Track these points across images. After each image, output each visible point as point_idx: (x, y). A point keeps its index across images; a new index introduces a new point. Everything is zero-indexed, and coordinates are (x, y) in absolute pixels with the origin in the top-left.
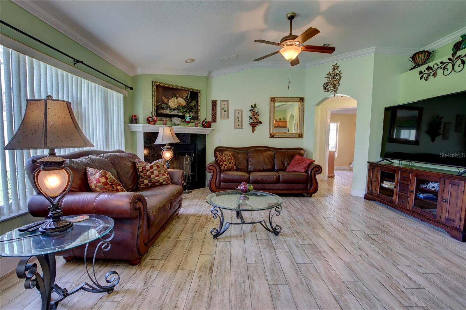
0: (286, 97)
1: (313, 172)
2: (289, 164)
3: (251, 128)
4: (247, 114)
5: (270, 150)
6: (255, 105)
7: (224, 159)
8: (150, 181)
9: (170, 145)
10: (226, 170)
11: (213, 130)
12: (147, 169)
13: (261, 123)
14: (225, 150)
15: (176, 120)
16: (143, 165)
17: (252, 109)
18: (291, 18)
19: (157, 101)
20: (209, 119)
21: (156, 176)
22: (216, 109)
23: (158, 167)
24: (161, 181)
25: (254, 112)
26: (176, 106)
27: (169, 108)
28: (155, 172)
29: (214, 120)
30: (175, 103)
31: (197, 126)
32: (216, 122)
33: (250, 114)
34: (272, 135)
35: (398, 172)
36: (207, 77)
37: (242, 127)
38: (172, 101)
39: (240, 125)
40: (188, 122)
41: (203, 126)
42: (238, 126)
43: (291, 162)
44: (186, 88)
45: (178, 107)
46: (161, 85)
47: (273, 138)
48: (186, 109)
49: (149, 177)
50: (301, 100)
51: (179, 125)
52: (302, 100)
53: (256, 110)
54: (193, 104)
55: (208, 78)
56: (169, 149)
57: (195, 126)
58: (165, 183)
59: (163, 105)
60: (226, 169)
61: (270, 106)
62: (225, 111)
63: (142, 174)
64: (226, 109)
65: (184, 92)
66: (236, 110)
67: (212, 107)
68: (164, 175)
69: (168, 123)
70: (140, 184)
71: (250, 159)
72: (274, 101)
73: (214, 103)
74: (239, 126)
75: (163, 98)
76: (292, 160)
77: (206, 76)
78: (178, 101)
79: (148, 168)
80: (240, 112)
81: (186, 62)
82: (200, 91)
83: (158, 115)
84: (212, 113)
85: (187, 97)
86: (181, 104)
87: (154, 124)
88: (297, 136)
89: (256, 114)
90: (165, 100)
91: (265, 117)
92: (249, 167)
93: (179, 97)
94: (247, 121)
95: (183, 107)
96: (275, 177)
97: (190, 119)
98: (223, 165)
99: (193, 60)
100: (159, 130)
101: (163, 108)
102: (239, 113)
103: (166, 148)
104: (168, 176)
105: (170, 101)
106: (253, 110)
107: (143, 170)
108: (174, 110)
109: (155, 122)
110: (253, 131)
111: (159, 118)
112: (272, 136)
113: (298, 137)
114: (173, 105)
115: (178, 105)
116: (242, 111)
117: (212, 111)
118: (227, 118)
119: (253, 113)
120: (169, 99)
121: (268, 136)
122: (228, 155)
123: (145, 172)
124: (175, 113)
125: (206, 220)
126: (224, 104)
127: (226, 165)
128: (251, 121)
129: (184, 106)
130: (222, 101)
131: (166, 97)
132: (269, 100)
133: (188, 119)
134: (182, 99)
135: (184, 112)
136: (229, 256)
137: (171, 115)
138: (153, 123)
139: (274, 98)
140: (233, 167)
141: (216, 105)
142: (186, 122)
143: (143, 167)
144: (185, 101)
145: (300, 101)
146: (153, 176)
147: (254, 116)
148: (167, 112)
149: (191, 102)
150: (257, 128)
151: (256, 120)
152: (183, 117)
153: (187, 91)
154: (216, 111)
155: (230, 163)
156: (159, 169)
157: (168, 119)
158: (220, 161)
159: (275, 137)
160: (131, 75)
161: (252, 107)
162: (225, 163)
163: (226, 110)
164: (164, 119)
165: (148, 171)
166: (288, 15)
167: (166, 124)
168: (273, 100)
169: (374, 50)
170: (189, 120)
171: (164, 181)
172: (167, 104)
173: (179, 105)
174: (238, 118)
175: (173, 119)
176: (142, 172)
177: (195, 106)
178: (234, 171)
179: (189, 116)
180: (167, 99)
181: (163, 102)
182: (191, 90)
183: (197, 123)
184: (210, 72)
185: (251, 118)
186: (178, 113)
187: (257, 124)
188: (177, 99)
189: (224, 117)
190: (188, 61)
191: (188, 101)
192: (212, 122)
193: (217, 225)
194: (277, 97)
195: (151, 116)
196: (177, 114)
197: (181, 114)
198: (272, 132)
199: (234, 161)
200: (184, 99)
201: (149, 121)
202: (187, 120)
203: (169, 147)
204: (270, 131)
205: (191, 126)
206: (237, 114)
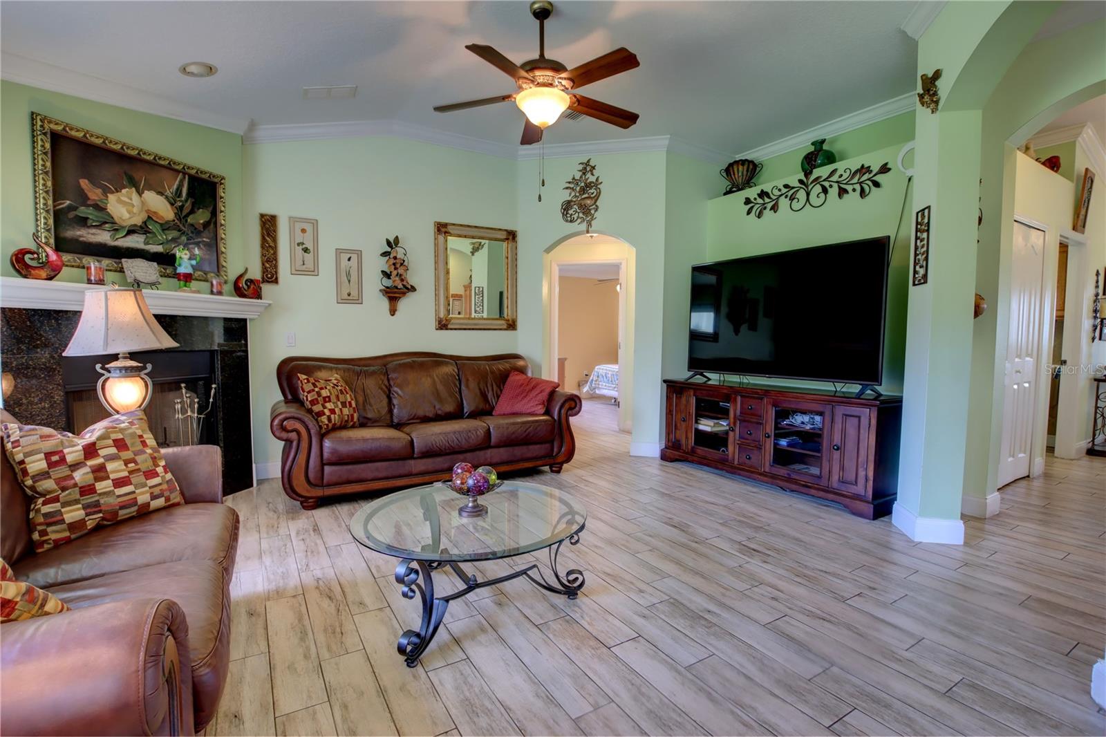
0: (476, 227)
1: (563, 411)
2: (498, 397)
3: (385, 303)
4: (374, 266)
5: (447, 364)
6: (397, 239)
7: (325, 393)
8: (92, 508)
9: (133, 356)
10: (335, 428)
11: (270, 305)
12: (69, 459)
13: (413, 289)
14: (320, 368)
15: (139, 269)
16: (49, 445)
17: (389, 249)
18: (542, 14)
19: (57, 194)
20: (255, 273)
21: (119, 483)
22: (275, 240)
23: (120, 444)
24: (143, 498)
25: (395, 258)
26: (138, 220)
27: (107, 221)
28: (110, 466)
29: (271, 276)
30: (135, 210)
31: (220, 293)
32: (276, 281)
33: (383, 264)
34: (444, 322)
35: (735, 400)
36: (242, 137)
37: (359, 301)
38: (120, 201)
39: (354, 293)
40: (187, 278)
41: (239, 292)
42: (349, 295)
43: (501, 391)
44: (171, 162)
45: (145, 223)
46: (73, 133)
47: (447, 329)
48: (174, 234)
49: (88, 490)
50: (511, 238)
51: (152, 285)
52: (512, 236)
53: (399, 253)
54: (201, 217)
55: (246, 141)
56: (129, 372)
57: (212, 293)
58: (160, 502)
59: (83, 211)
60: (335, 424)
61: (436, 245)
62: (306, 250)
63: (48, 484)
64: (309, 245)
65: (166, 174)
66: (339, 252)
67: (263, 239)
68: (151, 474)
69: (110, 276)
70: (39, 528)
71: (396, 389)
72: (446, 232)
73: (268, 225)
74: (350, 296)
75: (84, 183)
76: (504, 385)
77: (242, 134)
78: (143, 203)
79: (73, 453)
80: (354, 257)
81: (184, 70)
82: (223, 178)
83: (61, 245)
84: (263, 255)
85: (178, 193)
86: (155, 213)
87: (50, 278)
88: (501, 325)
89: (402, 264)
90: (94, 194)
91: (421, 274)
92: (395, 411)
93: (149, 188)
94: (373, 283)
95: (165, 227)
96: (481, 432)
97: (192, 266)
98: (324, 414)
99: (210, 70)
100: (82, 302)
101: (83, 222)
102: (349, 259)
103: (121, 369)
104: (169, 476)
105: (112, 198)
106: (393, 254)
107: (51, 465)
108: (131, 231)
110: (393, 312)
111: (66, 257)
112: (443, 325)
113: (505, 327)
114: (126, 215)
115: (144, 216)
116: (359, 254)
117: (263, 247)
118: (314, 272)
119: (392, 261)
120: (106, 191)
121: (433, 324)
122: (335, 382)
123: (62, 471)
124: (136, 242)
125: (333, 605)
126: (303, 231)
127: (333, 411)
128: (388, 283)
129: (167, 222)
130: (293, 220)
131: (95, 183)
132: (431, 230)
133: (184, 267)
134: (161, 199)
135: (168, 241)
136: (502, 714)
137: (117, 249)
138: (43, 274)
139: (445, 225)
140: (352, 416)
141: (275, 231)
142: (177, 276)
143: (48, 455)
144: (172, 204)
145: (507, 239)
146: (102, 486)
147: (396, 269)
148: (102, 237)
149: (192, 212)
150: (404, 304)
151: (402, 280)
152: (166, 260)
153: (178, 171)
154: (275, 248)
155: (344, 404)
156: (127, 455)
157: (106, 262)
158: (313, 402)
159: (449, 326)
161: (389, 243)
162: (329, 406)
163: (310, 247)
164: (93, 264)
165: (75, 466)
166: (536, 6)
167: (101, 282)
168: (443, 230)
169: (667, 142)
170: (189, 270)
171: (154, 497)
172: (100, 208)
173: (149, 217)
174: (348, 274)
175: (127, 263)
176: (44, 475)
177: (206, 225)
178: (353, 427)
179: (190, 259)
180: (99, 191)
181: (83, 198)
182: (193, 172)
183: (220, 284)
184: (252, 126)
185: (387, 275)
186: (146, 243)
187: (404, 294)
188: (140, 193)
189: (304, 268)
190: (193, 69)
191: (181, 208)
192: (264, 281)
193: (380, 609)
194: (454, 224)
195: (32, 246)
196: (141, 246)
197: (160, 249)
198: (442, 315)
199: (352, 399)
200: (167, 198)
202: (181, 270)
203: (134, 364)
204: (437, 311)
205: (198, 292)
206: (344, 262)
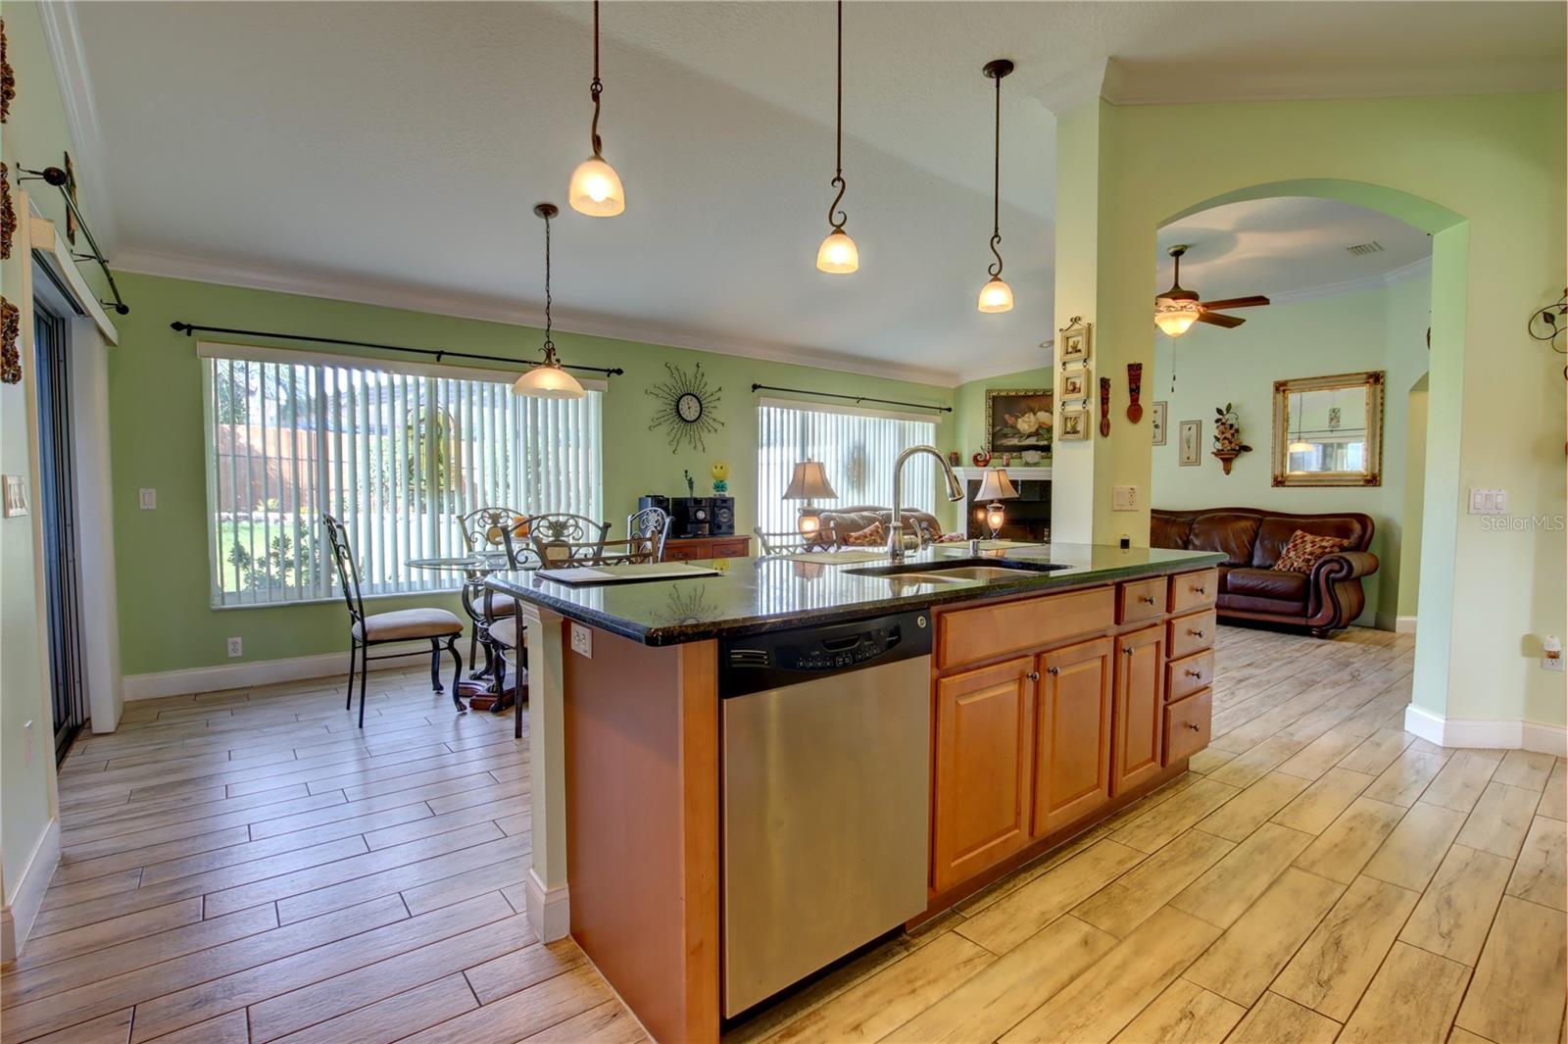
0: (1323, 377)
3: (1221, 464)
4: (1210, 430)
5: (1248, 518)
6: (1228, 408)
9: (1000, 501)
13: (1247, 449)
15: (1031, 456)
17: (1220, 417)
18: (1178, 254)
19: (994, 425)
25: (1225, 424)
26: (1033, 430)
27: (1017, 433)
30: (1032, 424)
33: (1215, 431)
34: (1279, 479)
37: (1198, 462)
38: (1024, 421)
39: (1193, 457)
42: (1188, 458)
45: (1037, 430)
46: (1002, 394)
47: (1284, 486)
50: (1371, 380)
51: (1036, 464)
52: (1376, 378)
53: (1230, 418)
56: (997, 509)
59: (1006, 430)
61: (1275, 404)
62: (1157, 426)
64: (1159, 422)
65: (1050, 399)
66: (1183, 423)
71: (1192, 537)
72: (1284, 391)
74: (1191, 459)
75: (1007, 416)
78: (1036, 419)
80: (1194, 427)
81: (1041, 346)
83: (996, 448)
86: (1043, 423)
87: (985, 466)
88: (1357, 482)
89: (1230, 428)
90: (1011, 421)
91: (1258, 433)
93: (1040, 410)
94: (1209, 445)
100: (982, 476)
101: (1005, 436)
102: (1190, 429)
103: (994, 507)
105: (1020, 420)
106: (1224, 421)
108: (1029, 436)
109: (986, 463)
110: (1228, 471)
111: (995, 455)
112: (1279, 482)
113: (1362, 483)
114: (1027, 427)
115: (1037, 426)
116: (1199, 424)
118: (1163, 441)
119: (1225, 427)
120: (1017, 417)
121: (1270, 481)
124: (1032, 441)
126: (1155, 412)
128: (1219, 446)
131: (1012, 416)
132: (1272, 389)
134: (1048, 414)
137: (1020, 446)
138: (982, 464)
139: (1285, 383)
145: (1368, 383)
147: (1226, 433)
148: (1015, 442)
150: (1240, 463)
151: (1230, 443)
152: (1046, 449)
157: (1013, 455)
159: (1287, 483)
160: (953, 387)
161: (1219, 411)
163: (1160, 424)
164: (1006, 456)
166: (1172, 250)
167: (1006, 465)
168: (1282, 388)
172: (1014, 427)
173: (1040, 427)
174: (1188, 442)
175: (1024, 454)
180: (1013, 419)
181: (1005, 424)
185: (1217, 439)
186: (1037, 441)
187: (1237, 454)
188: (1035, 414)
189: (1154, 440)
190: (1045, 345)
194: (1295, 380)
195: (981, 452)
196: (1034, 443)
198: (1277, 474)
200: (1051, 413)
201: (976, 460)
203: (1000, 505)
204: (1273, 468)
206: (1186, 432)
